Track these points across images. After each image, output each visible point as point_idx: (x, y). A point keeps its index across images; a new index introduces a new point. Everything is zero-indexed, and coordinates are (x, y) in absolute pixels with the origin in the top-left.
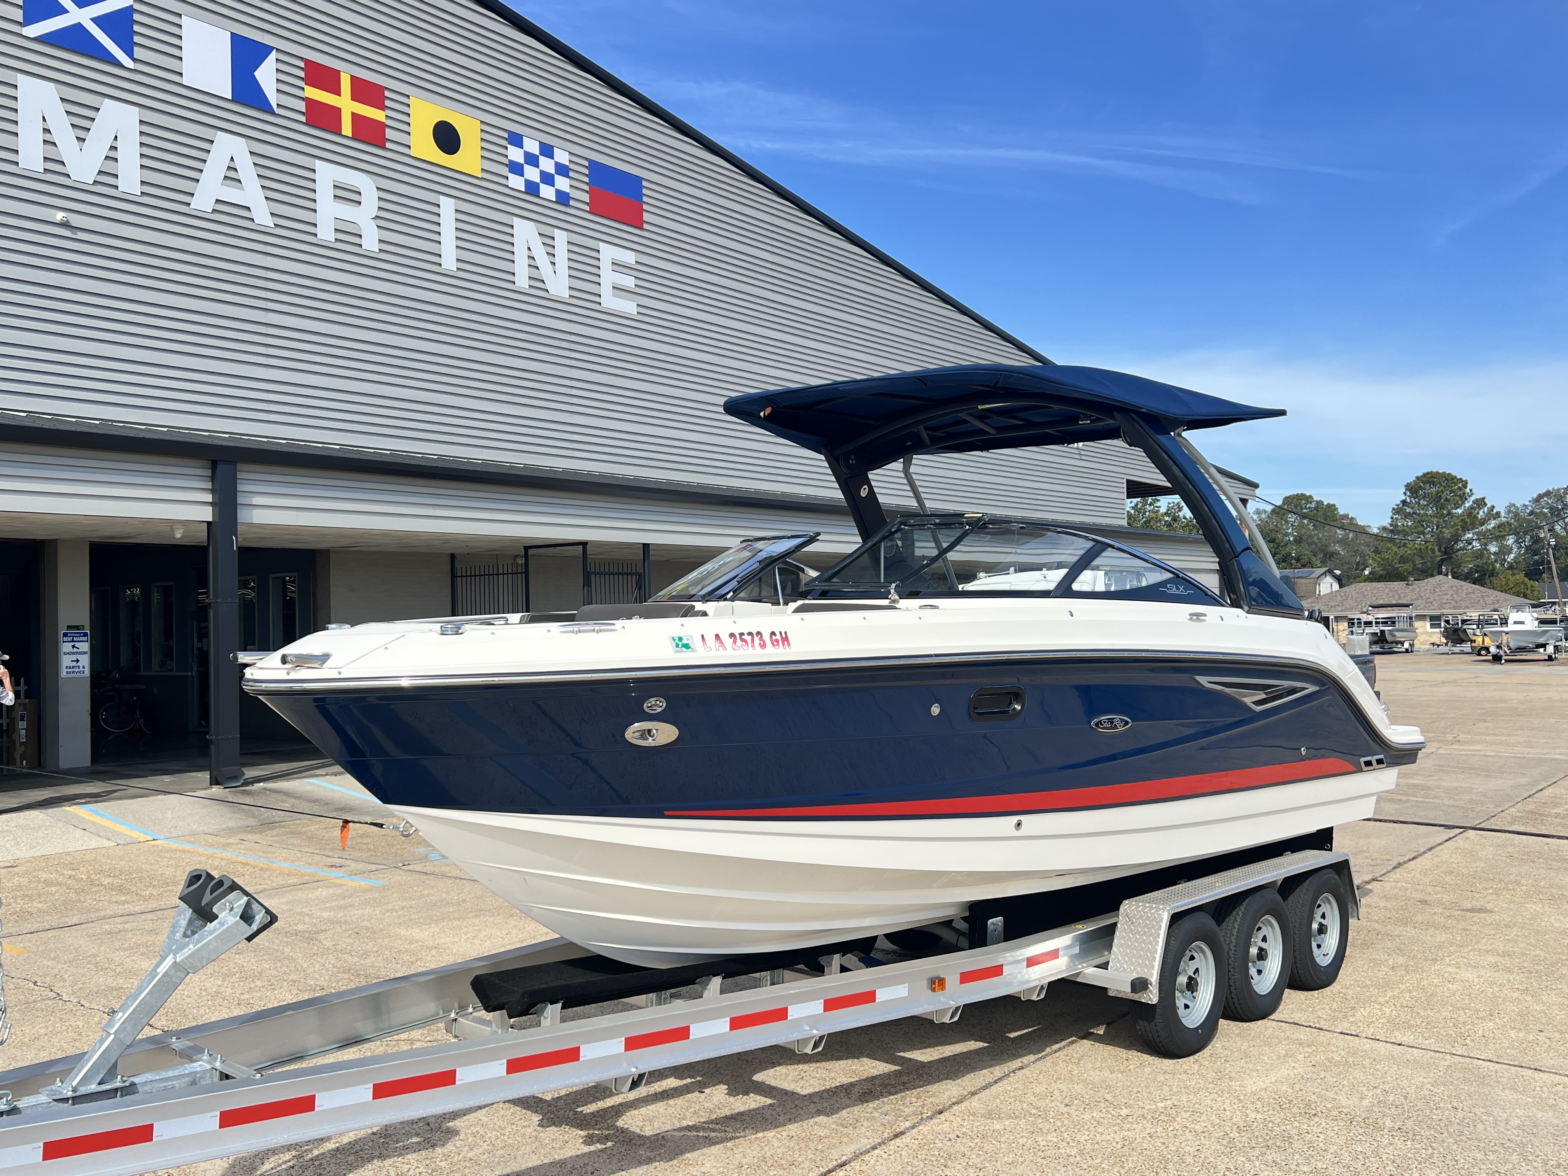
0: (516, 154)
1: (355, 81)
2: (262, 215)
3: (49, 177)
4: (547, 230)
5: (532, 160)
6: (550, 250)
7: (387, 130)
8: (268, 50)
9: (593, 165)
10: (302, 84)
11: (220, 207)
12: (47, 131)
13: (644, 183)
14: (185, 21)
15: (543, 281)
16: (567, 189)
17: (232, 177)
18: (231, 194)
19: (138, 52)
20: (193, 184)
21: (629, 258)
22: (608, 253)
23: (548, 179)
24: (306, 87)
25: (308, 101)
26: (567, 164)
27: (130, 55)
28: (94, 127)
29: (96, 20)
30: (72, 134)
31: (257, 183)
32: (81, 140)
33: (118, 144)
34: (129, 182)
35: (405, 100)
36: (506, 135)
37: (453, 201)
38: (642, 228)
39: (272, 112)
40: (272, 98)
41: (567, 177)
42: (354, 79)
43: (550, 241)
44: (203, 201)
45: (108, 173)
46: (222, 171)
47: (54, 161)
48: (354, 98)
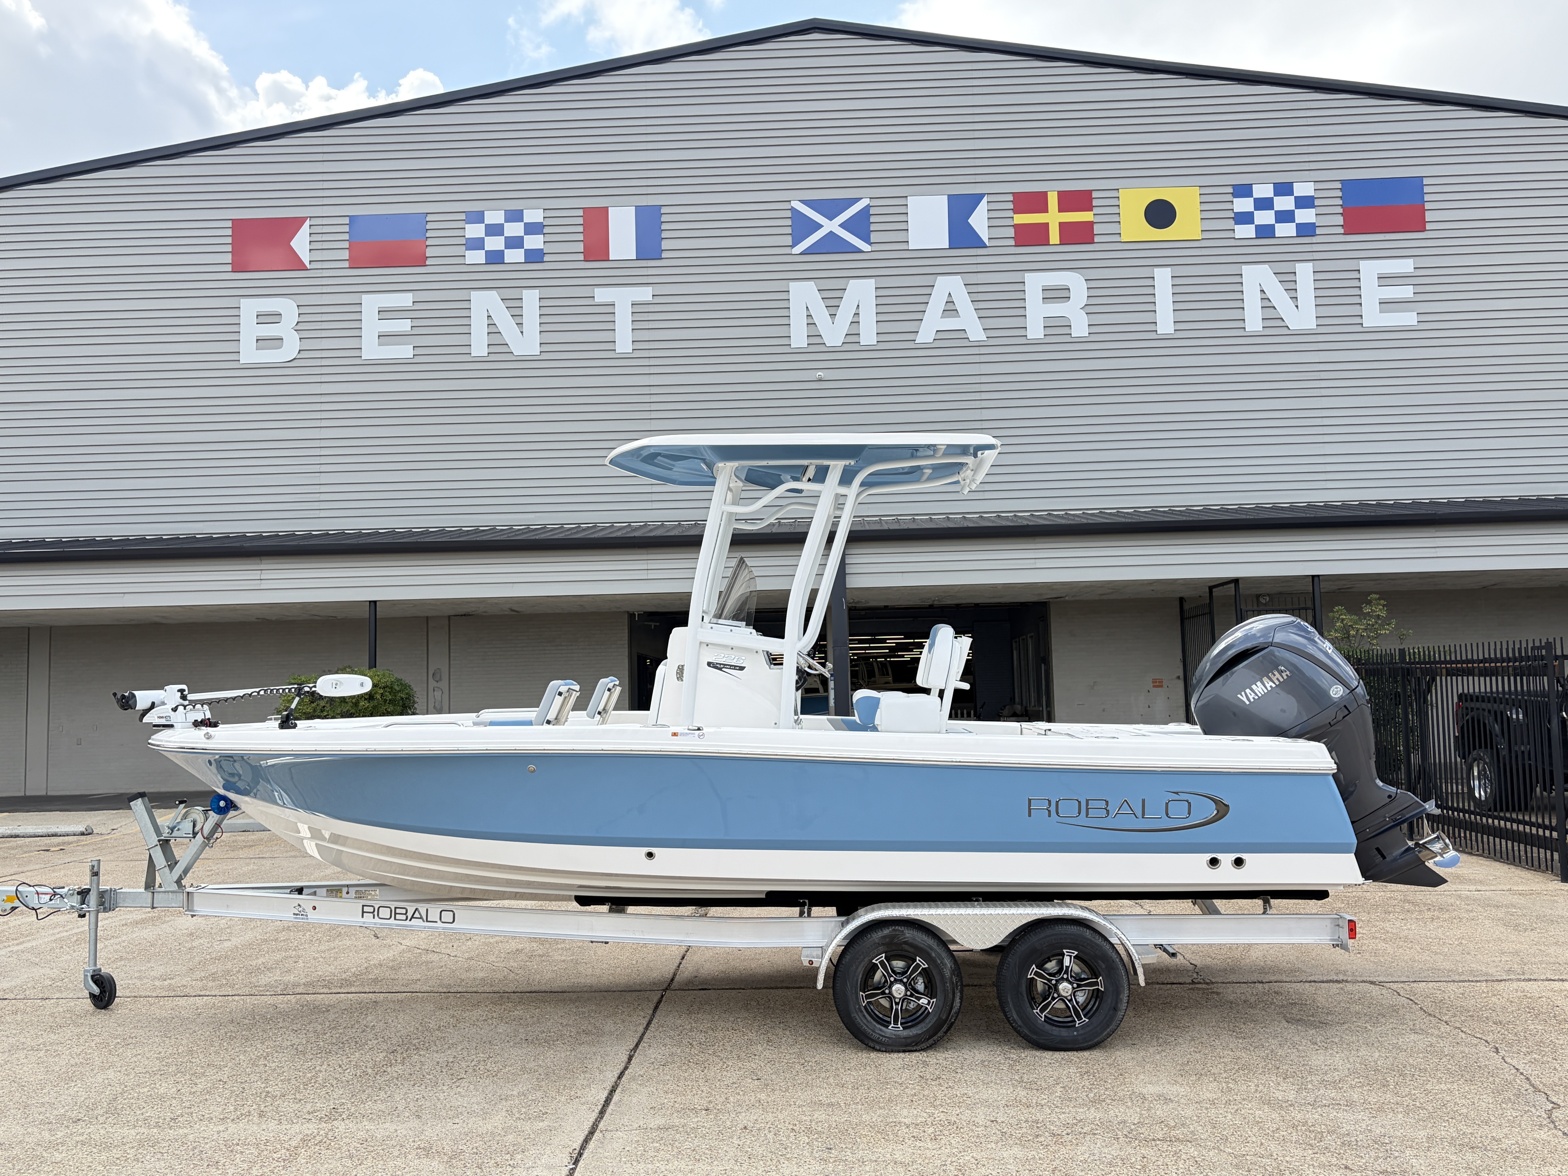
0: (1244, 205)
1: (1062, 195)
2: (976, 333)
3: (813, 349)
4: (1284, 267)
5: (1264, 204)
6: (1291, 286)
7: (1095, 226)
8: (979, 198)
9: (1347, 185)
10: (1010, 214)
11: (941, 336)
12: (809, 316)
13: (1426, 181)
14: (912, 200)
15: (1282, 319)
16: (1312, 219)
17: (950, 310)
18: (951, 324)
19: (874, 237)
20: (917, 323)
21: (1405, 266)
22: (1370, 270)
23: (1285, 217)
24: (1015, 216)
25: (1016, 227)
26: (1312, 193)
27: (867, 240)
28: (843, 303)
29: (841, 225)
30: (826, 313)
31: (971, 307)
32: (833, 316)
33: (861, 310)
34: (868, 336)
35: (1114, 194)
36: (1230, 190)
37: (1168, 270)
38: (1424, 230)
39: (986, 247)
40: (984, 235)
41: (1313, 206)
42: (1060, 194)
43: (1291, 277)
44: (926, 335)
45: (853, 334)
46: (942, 307)
47: (814, 336)
48: (1061, 210)
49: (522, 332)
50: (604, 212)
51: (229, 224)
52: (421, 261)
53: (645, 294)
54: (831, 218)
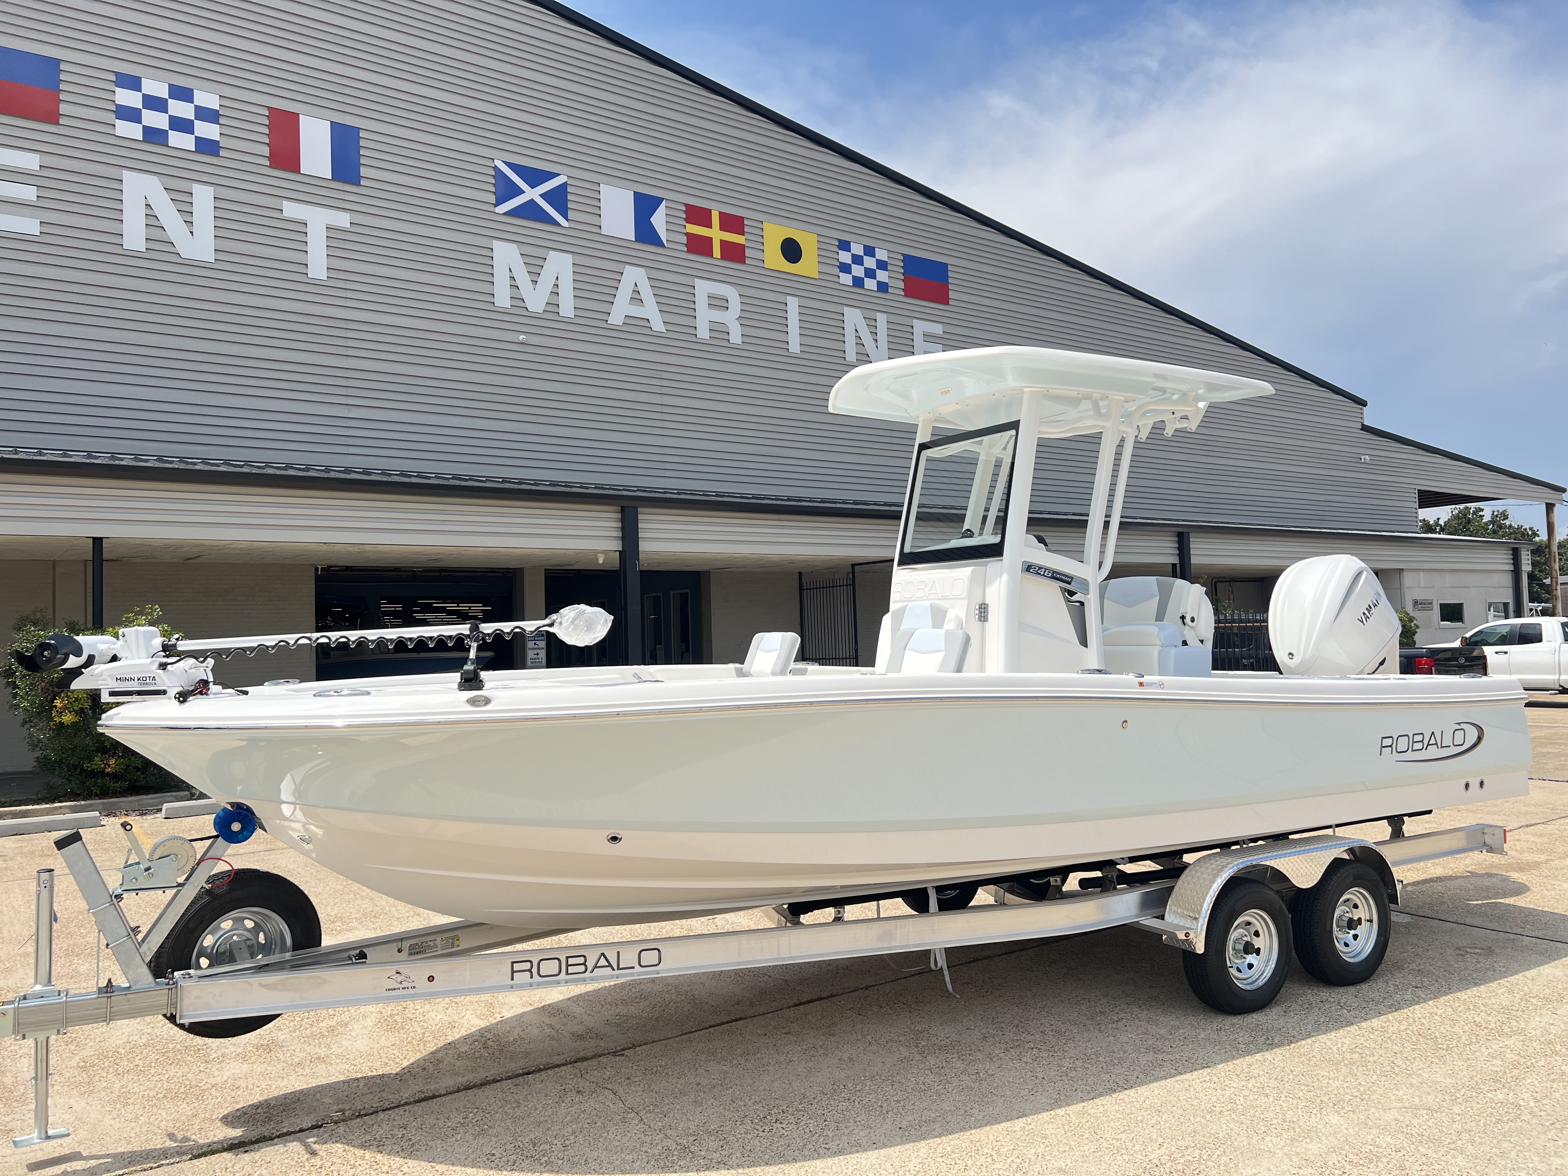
0: (845, 257)
1: (723, 216)
2: (658, 325)
4: (870, 314)
5: (857, 260)
6: (873, 330)
7: (747, 250)
9: (907, 259)
12: (513, 278)
13: (949, 268)
14: (603, 188)
15: (869, 354)
16: (886, 280)
19: (571, 215)
20: (608, 305)
21: (938, 329)
22: (918, 328)
23: (870, 273)
24: (687, 225)
25: (688, 235)
26: (886, 259)
27: (566, 217)
28: (543, 272)
29: (542, 196)
32: (534, 282)
33: (560, 282)
34: (567, 309)
35: (760, 225)
36: (837, 243)
37: (796, 299)
38: (947, 303)
39: (663, 246)
40: (663, 236)
41: (887, 270)
42: (722, 214)
43: (873, 323)
44: (616, 318)
45: (553, 305)
46: (629, 294)
47: (518, 299)
48: (722, 229)
49: (192, 233)
50: (294, 118)
52: (51, 117)
53: (343, 220)
54: (533, 187)
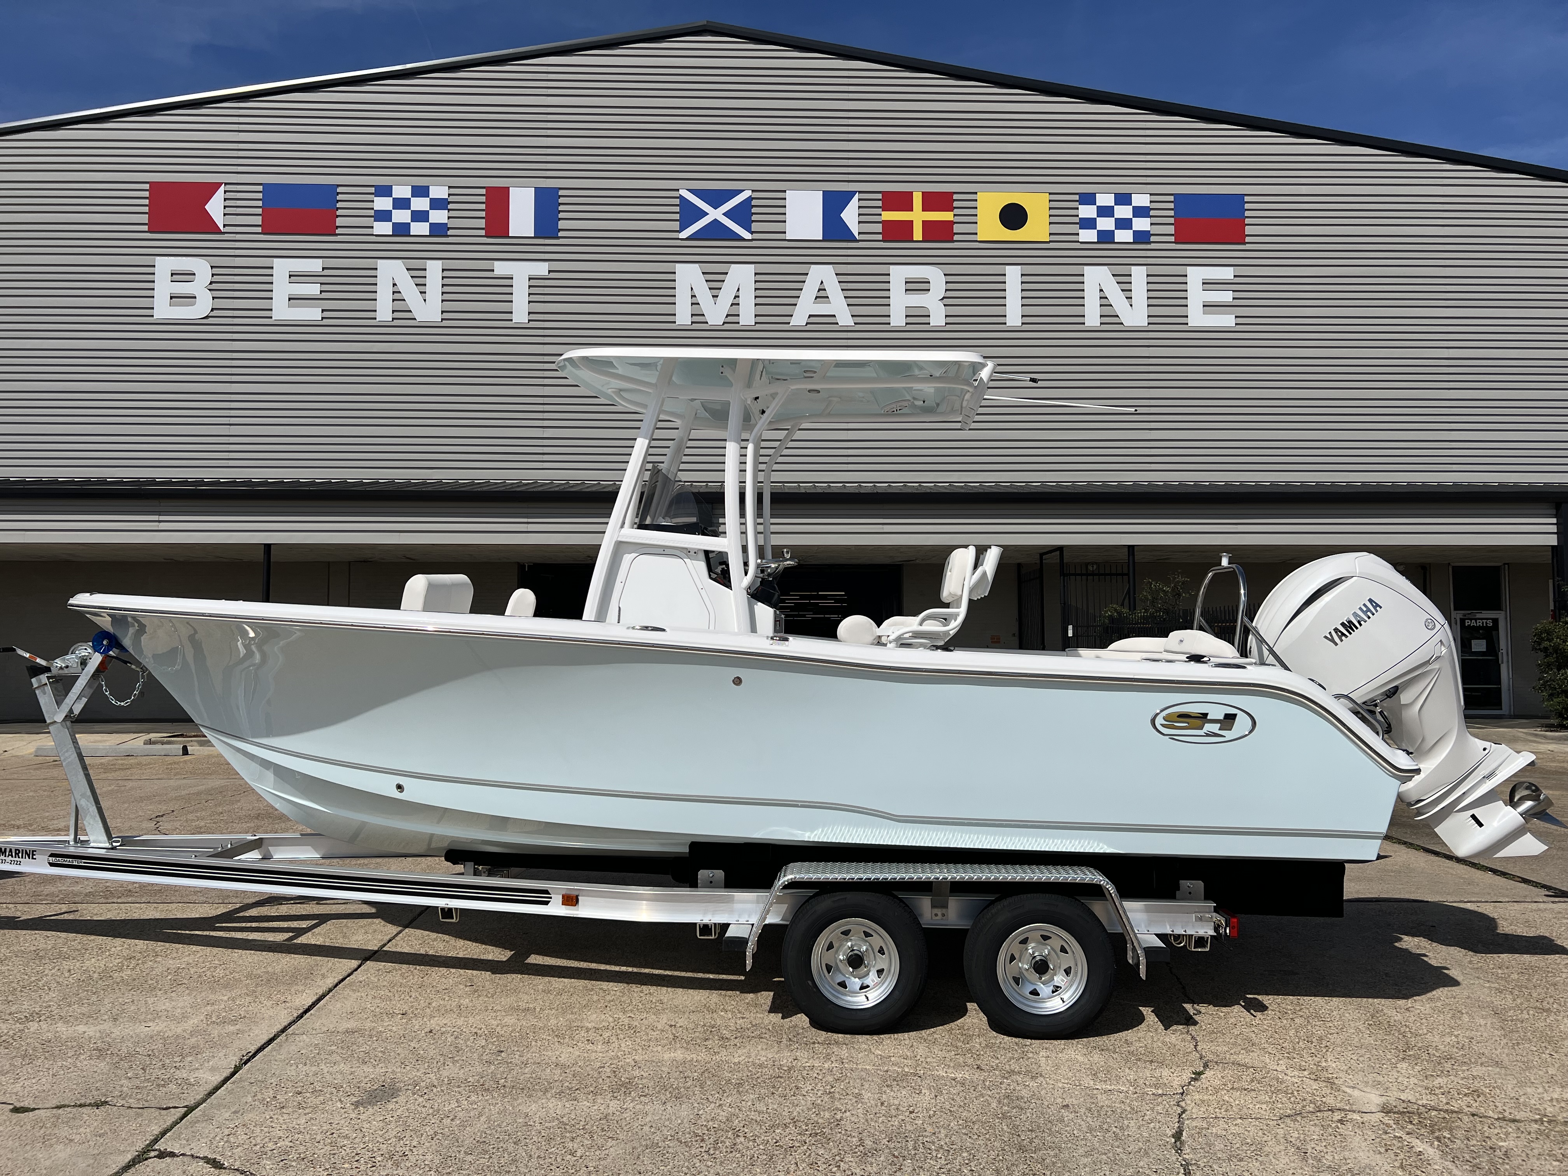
0: (1087, 211)
1: (926, 195)
2: (845, 319)
3: (695, 326)
4: (1124, 270)
5: (1106, 212)
6: (1127, 287)
7: (955, 226)
8: (850, 195)
9: (1179, 198)
10: (879, 211)
11: (813, 320)
12: (693, 296)
13: (1246, 199)
14: (789, 194)
16: (1147, 228)
17: (822, 296)
18: (822, 309)
19: (755, 227)
20: (792, 308)
21: (1227, 274)
22: (1195, 275)
23: (1124, 224)
24: (883, 213)
25: (885, 223)
26: (1148, 205)
27: (748, 229)
28: (725, 286)
29: (725, 214)
30: (709, 294)
31: (841, 295)
32: (715, 297)
33: (741, 293)
34: (747, 317)
35: (972, 197)
36: (1077, 198)
37: (1019, 268)
38: (1244, 242)
39: (856, 240)
40: (855, 229)
41: (1148, 216)
43: (1127, 279)
44: (799, 319)
46: (815, 293)
47: (697, 315)
48: (924, 209)
49: (425, 300)
50: (505, 192)
51: (147, 186)
52: (330, 229)
53: (542, 269)
54: (715, 207)
